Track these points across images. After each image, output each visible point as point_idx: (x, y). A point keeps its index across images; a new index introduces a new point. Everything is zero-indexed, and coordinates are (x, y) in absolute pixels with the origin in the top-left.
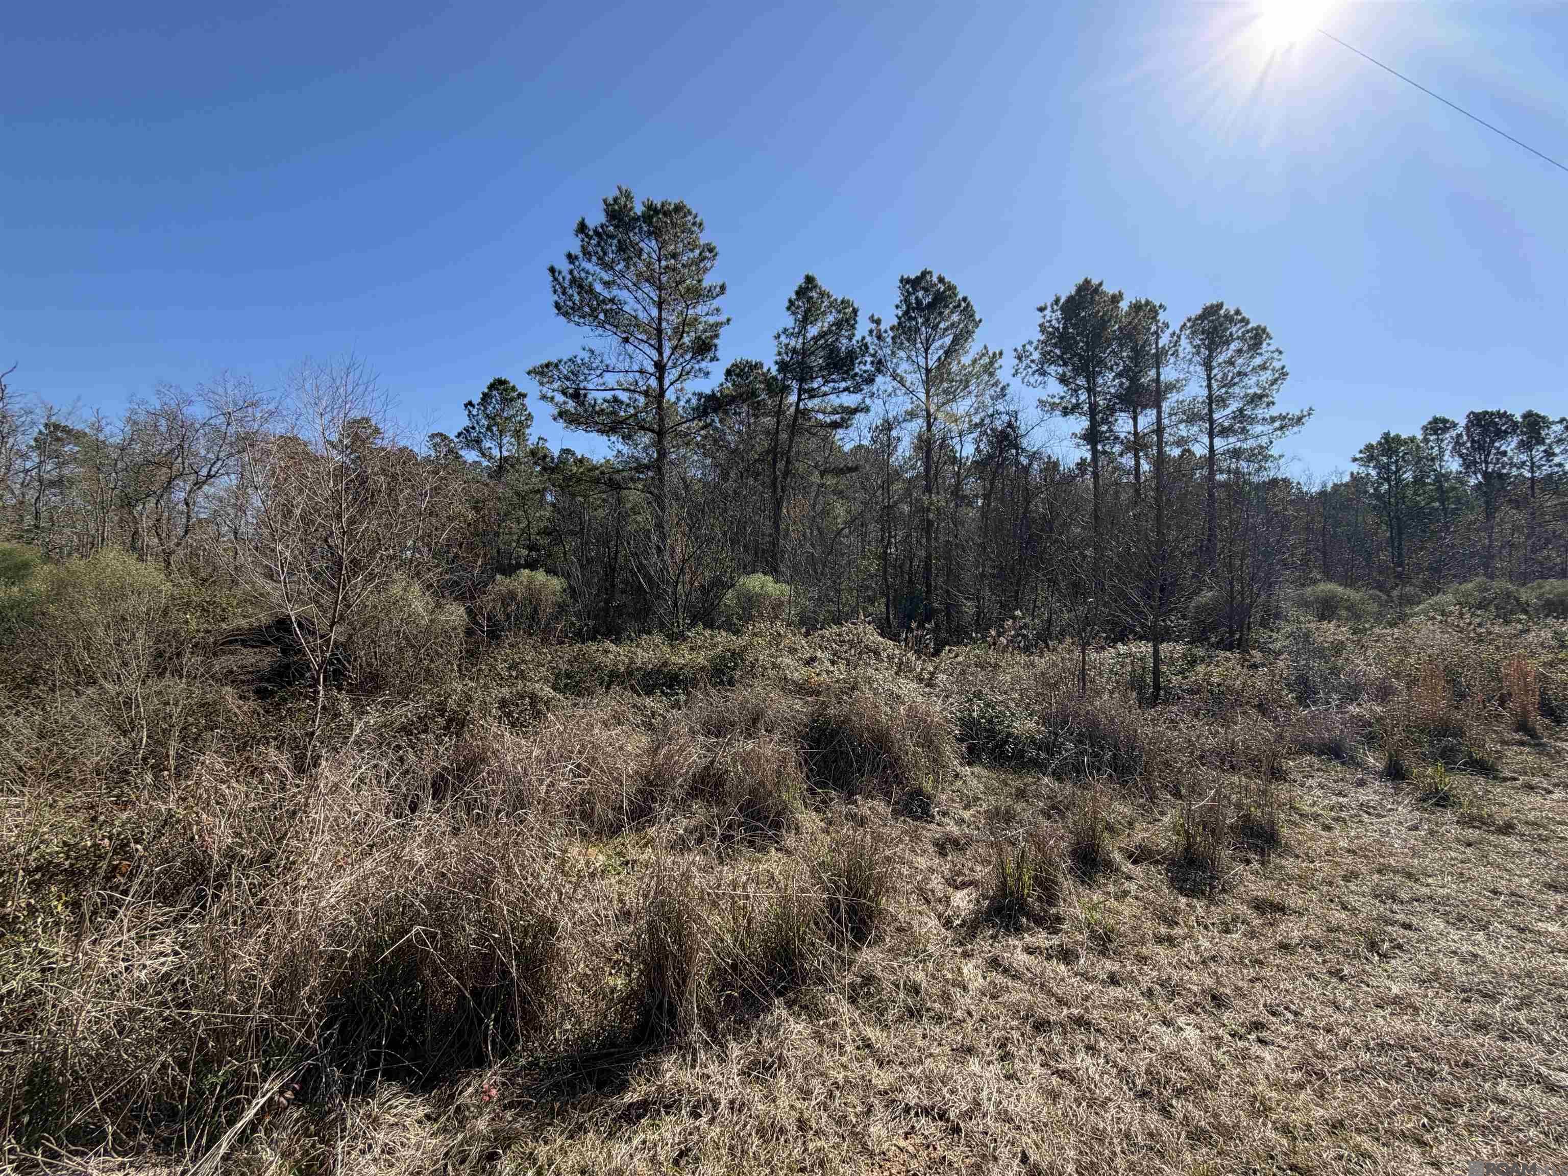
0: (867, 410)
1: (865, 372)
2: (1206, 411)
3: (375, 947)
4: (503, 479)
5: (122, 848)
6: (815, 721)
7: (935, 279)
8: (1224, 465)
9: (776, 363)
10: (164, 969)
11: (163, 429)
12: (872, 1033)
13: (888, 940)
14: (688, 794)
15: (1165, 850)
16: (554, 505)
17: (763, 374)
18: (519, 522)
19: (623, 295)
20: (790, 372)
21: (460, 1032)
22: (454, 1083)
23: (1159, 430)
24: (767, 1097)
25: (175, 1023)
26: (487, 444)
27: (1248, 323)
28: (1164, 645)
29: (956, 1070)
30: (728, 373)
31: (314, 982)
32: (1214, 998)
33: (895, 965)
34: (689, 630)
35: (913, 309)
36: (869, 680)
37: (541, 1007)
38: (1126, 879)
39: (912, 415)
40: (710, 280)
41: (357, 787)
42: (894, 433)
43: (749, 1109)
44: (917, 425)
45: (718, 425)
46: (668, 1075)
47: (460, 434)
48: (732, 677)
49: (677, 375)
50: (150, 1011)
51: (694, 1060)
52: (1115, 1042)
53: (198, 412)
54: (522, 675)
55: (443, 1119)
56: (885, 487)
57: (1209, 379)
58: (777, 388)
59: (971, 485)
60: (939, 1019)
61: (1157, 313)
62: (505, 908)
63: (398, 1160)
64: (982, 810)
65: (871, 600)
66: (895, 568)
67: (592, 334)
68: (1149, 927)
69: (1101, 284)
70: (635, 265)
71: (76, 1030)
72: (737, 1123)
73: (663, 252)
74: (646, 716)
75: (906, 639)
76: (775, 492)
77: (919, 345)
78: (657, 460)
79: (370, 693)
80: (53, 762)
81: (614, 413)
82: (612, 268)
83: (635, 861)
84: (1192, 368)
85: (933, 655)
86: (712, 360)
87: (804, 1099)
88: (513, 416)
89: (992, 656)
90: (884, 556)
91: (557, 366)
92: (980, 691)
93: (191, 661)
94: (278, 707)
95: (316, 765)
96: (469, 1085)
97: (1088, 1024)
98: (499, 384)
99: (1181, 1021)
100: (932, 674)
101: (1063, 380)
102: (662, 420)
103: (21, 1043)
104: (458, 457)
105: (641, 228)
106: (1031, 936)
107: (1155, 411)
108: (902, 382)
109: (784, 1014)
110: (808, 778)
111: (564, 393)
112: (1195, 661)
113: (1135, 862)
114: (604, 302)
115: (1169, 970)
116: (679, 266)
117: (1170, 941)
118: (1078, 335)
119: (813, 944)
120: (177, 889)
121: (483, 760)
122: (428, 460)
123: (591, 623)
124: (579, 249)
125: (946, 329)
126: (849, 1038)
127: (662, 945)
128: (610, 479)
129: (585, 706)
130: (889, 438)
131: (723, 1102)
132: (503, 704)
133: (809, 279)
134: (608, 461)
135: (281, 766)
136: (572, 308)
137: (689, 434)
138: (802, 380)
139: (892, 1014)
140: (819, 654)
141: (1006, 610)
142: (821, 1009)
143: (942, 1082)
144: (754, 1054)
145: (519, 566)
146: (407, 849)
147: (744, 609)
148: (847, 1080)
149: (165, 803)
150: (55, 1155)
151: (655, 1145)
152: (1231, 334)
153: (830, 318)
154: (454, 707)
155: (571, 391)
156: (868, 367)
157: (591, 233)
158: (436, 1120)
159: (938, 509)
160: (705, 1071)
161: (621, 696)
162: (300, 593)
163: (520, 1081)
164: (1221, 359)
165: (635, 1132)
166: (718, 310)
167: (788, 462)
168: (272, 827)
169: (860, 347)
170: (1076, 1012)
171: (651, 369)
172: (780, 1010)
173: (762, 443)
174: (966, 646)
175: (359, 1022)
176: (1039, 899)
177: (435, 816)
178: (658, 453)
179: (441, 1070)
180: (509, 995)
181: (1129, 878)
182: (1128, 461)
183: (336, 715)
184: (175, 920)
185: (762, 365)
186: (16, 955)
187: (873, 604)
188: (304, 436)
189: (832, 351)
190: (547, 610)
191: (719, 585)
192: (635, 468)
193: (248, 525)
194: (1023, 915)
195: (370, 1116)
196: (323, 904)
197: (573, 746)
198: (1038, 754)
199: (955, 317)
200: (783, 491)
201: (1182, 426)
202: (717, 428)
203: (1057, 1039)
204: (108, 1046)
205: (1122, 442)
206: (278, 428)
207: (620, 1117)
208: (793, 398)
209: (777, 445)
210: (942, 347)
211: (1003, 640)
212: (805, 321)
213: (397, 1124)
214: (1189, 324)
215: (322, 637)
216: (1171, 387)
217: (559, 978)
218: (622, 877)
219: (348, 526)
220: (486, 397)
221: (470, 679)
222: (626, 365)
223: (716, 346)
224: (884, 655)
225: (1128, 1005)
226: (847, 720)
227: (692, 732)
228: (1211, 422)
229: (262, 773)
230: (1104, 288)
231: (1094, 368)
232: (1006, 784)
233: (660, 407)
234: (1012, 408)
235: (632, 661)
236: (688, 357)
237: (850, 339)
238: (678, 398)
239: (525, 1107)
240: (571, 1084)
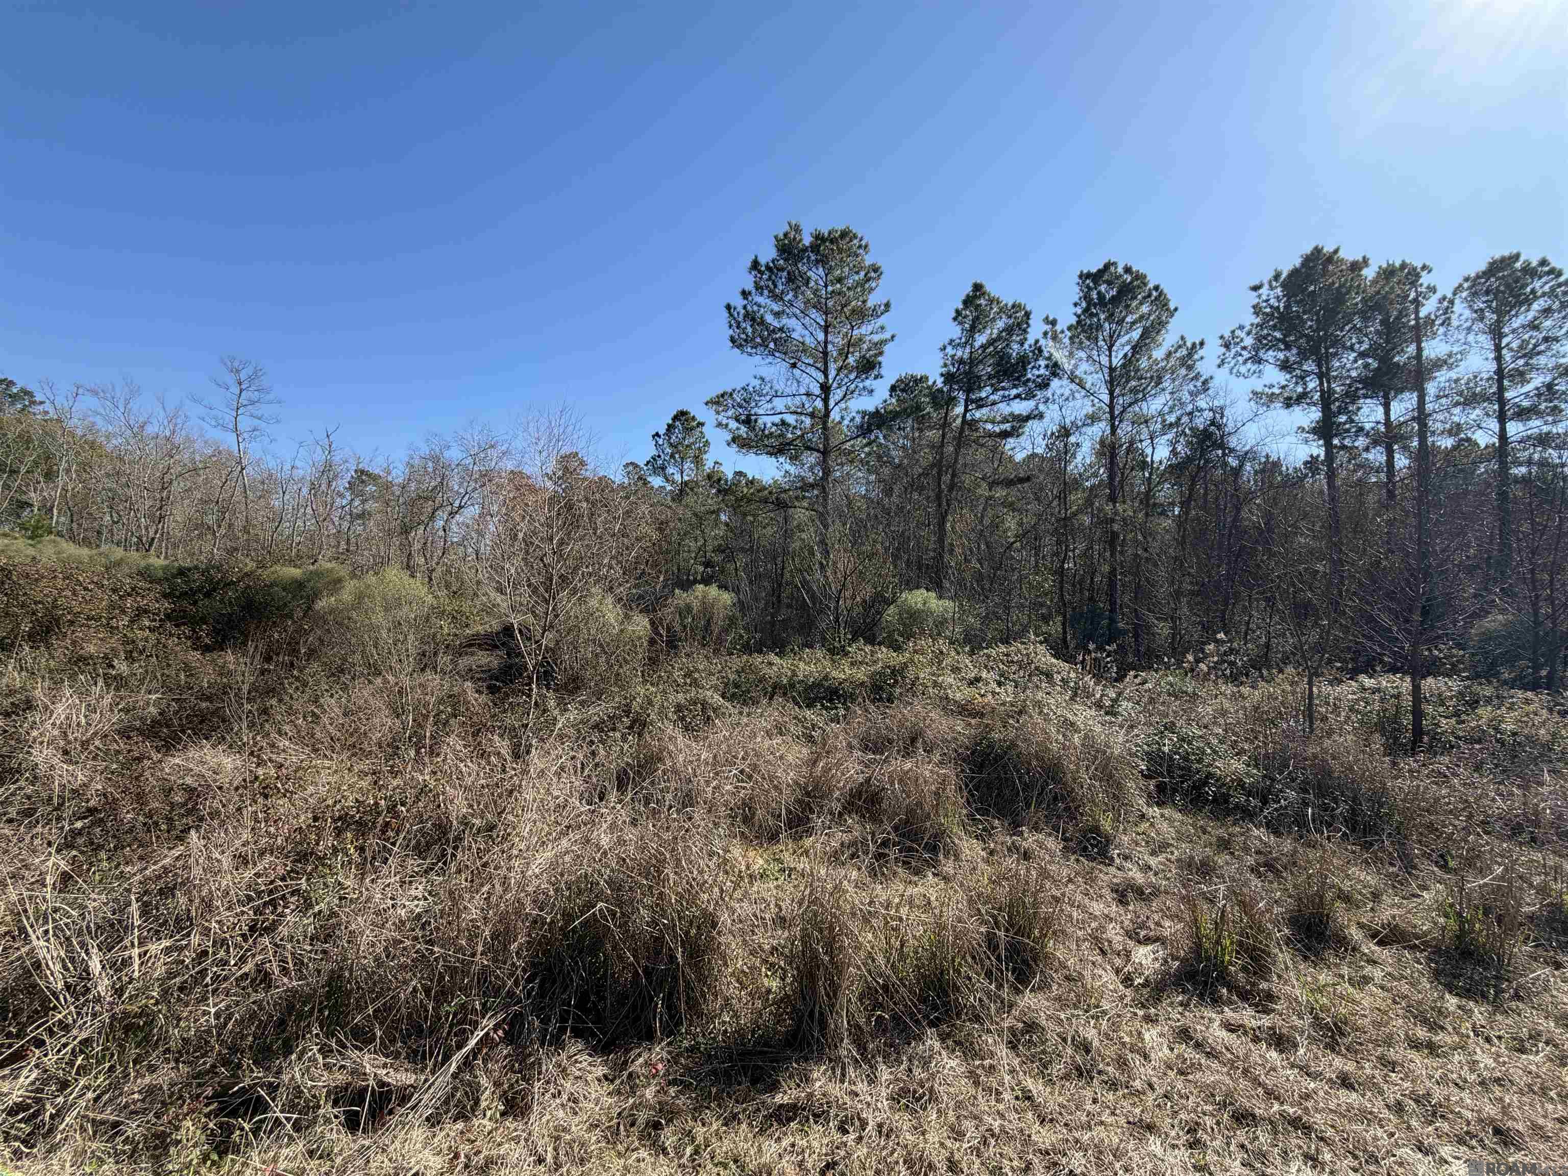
0: (1041, 416)
1: (1038, 376)
2: (1494, 389)
3: (568, 917)
4: (684, 502)
5: (392, 809)
6: (977, 744)
7: (1120, 270)
8: (1523, 455)
9: (942, 375)
10: (418, 910)
11: (430, 470)
12: (1035, 1086)
13: (1055, 987)
14: (845, 808)
15: (1425, 934)
16: (727, 525)
17: (928, 387)
18: (696, 541)
19: (792, 323)
20: (957, 382)
21: (634, 1007)
22: (628, 1051)
23: (1421, 416)
24: (916, 1129)
25: (423, 956)
26: (670, 470)
27: (1560, 274)
28: (1430, 680)
29: (1131, 1146)
30: (893, 388)
31: (521, 939)
32: (1497, 1131)
33: (1063, 1016)
34: (850, 645)
35: (1095, 305)
36: (1039, 704)
37: (703, 995)
38: (1368, 961)
39: (1093, 419)
40: (873, 300)
41: (558, 774)
42: (1072, 439)
43: (897, 1136)
44: (1100, 429)
45: (882, 441)
46: (818, 1084)
47: (648, 462)
48: (891, 694)
49: (841, 395)
50: (408, 943)
51: (843, 1075)
52: (1346, 1157)
53: (454, 454)
54: (695, 683)
55: (618, 1082)
56: (1062, 497)
57: (1498, 348)
58: (943, 401)
59: (1165, 492)
60: (1113, 1085)
61: (1418, 276)
62: (673, 897)
63: (581, 1109)
64: (1173, 858)
65: (1046, 619)
66: (1074, 585)
67: (763, 362)
68: (1398, 1025)
69: (1336, 251)
70: (803, 294)
71: (358, 949)
72: (884, 1148)
73: (830, 277)
74: (806, 728)
75: (1083, 662)
76: (940, 505)
77: (1101, 343)
78: (822, 479)
79: (571, 693)
80: (352, 735)
81: (782, 435)
82: (782, 299)
83: (791, 870)
84: (1471, 338)
85: (1116, 680)
86: (876, 377)
87: (955, 1139)
88: (693, 443)
89: (1190, 686)
90: (1061, 572)
91: (731, 395)
92: (1173, 723)
93: (444, 660)
94: (503, 701)
95: (528, 752)
96: (640, 1055)
97: (1307, 1129)
98: (681, 416)
99: (1446, 1151)
100: (1115, 701)
101: (1285, 366)
102: (827, 439)
103: (324, 952)
104: (646, 483)
105: (809, 257)
106: (1234, 1010)
107: (1415, 394)
108: (1081, 385)
109: (937, 1045)
110: (968, 803)
111: (737, 420)
112: (1477, 702)
113: (1380, 943)
114: (774, 331)
115: (1428, 1084)
116: (845, 289)
117: (1432, 1048)
118: (1305, 313)
119: (970, 979)
120: (428, 845)
121: (660, 760)
122: (622, 487)
123: (758, 636)
124: (753, 285)
125: (1133, 323)
126: (1007, 1085)
127: (815, 956)
128: (777, 499)
129: (749, 715)
130: (1066, 445)
131: (871, 1123)
132: (679, 708)
133: (978, 287)
134: (775, 482)
135: (502, 751)
136: (746, 340)
137: (853, 452)
138: (969, 391)
139: (1057, 1069)
140: (984, 675)
141: (1208, 631)
142: (977, 1048)
143: (1114, 1156)
144: (904, 1081)
145: (695, 582)
146: (595, 833)
147: (904, 625)
148: (1002, 1128)
149: (422, 774)
150: (344, 1046)
151: (803, 1151)
152: (1533, 291)
153: (1000, 324)
154: (638, 709)
155: (743, 417)
156: (1042, 371)
157: (763, 269)
158: (612, 1081)
159: (1124, 520)
160: (853, 1088)
161: (783, 707)
162: (521, 604)
163: (683, 1061)
164: (1516, 323)
165: (785, 1134)
166: (882, 328)
167: (954, 475)
168: (495, 803)
169: (1033, 352)
170: (1291, 1111)
171: (817, 391)
172: (932, 1041)
173: (926, 457)
174: (1156, 671)
175: (554, 982)
176: (1244, 969)
177: (619, 806)
178: (824, 473)
179: (618, 1038)
180: (675, 978)
181: (1373, 962)
182: (1377, 456)
183: (545, 711)
184: (426, 872)
185: (927, 378)
186: (324, 884)
187: (1047, 623)
188: (527, 470)
189: (1001, 358)
190: (719, 623)
191: (881, 601)
192: (801, 488)
193: (486, 546)
194: (1223, 985)
195: (560, 1066)
196: (530, 873)
197: (737, 752)
198: (1248, 800)
199: (1145, 309)
200: (948, 505)
201: (1457, 411)
202: (881, 444)
203: (1264, 1138)
204: (378, 966)
205: (1367, 435)
206: (509, 465)
207: (771, 1116)
208: (959, 410)
209: (941, 458)
210: (1128, 342)
211: (1203, 666)
212: (973, 330)
213: (581, 1078)
214: (1466, 285)
215: (536, 642)
216: (1439, 364)
217: (719, 971)
218: (780, 882)
219: (558, 547)
220: (670, 427)
221: (652, 685)
222: (793, 389)
223: (880, 363)
224: (1057, 678)
225: (1366, 1116)
226: (1013, 745)
227: (850, 746)
228: (1502, 401)
229: (489, 756)
230: (1341, 254)
231: (1327, 349)
232: (1205, 832)
233: (825, 428)
234: (1216, 403)
235: (794, 674)
236: (852, 376)
237: (1022, 344)
238: (842, 418)
239: (687, 1086)
240: (726, 1072)
